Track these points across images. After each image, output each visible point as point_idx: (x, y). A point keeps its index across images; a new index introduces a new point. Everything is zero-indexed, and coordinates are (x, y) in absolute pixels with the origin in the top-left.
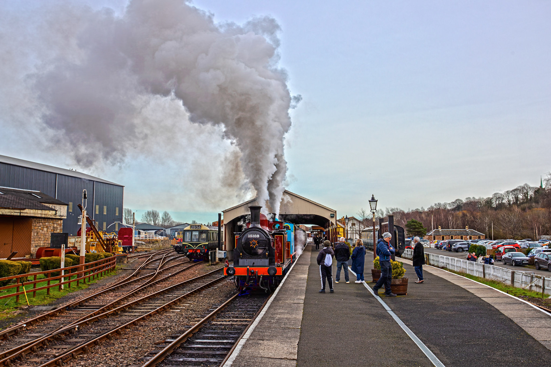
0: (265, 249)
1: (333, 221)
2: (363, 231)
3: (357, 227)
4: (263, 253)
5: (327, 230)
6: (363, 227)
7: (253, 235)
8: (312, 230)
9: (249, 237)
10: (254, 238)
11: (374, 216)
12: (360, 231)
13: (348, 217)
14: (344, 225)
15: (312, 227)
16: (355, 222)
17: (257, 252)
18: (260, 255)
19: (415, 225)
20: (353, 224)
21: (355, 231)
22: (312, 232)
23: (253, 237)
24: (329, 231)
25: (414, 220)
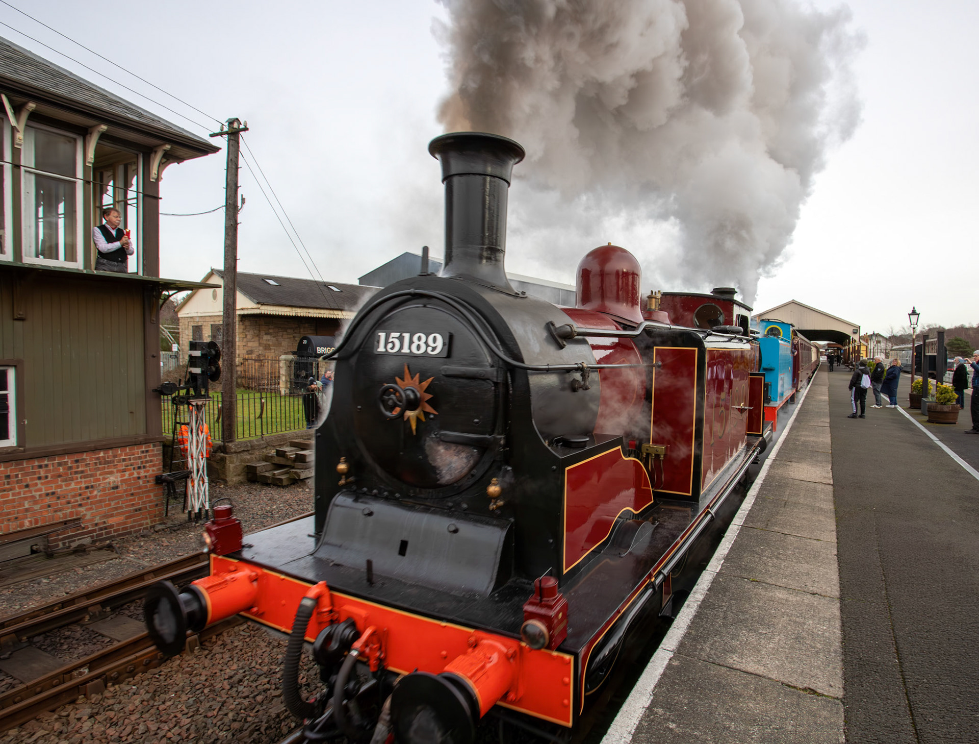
0: (482, 447)
1: (856, 337)
2: (892, 350)
3: (882, 345)
4: (469, 474)
5: (847, 347)
6: (890, 345)
7: (407, 336)
8: (826, 348)
9: (381, 349)
10: (411, 356)
11: (914, 332)
12: (886, 350)
13: (875, 333)
14: (867, 342)
15: (828, 344)
16: (881, 339)
17: (434, 470)
18: (455, 488)
19: (959, 344)
20: (879, 342)
21: (881, 349)
22: (826, 350)
23: (406, 350)
24: (849, 348)
25: (959, 338)
